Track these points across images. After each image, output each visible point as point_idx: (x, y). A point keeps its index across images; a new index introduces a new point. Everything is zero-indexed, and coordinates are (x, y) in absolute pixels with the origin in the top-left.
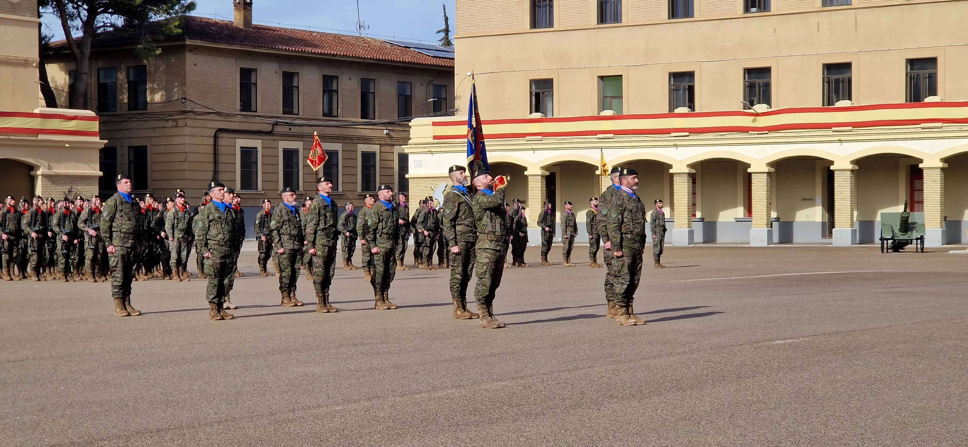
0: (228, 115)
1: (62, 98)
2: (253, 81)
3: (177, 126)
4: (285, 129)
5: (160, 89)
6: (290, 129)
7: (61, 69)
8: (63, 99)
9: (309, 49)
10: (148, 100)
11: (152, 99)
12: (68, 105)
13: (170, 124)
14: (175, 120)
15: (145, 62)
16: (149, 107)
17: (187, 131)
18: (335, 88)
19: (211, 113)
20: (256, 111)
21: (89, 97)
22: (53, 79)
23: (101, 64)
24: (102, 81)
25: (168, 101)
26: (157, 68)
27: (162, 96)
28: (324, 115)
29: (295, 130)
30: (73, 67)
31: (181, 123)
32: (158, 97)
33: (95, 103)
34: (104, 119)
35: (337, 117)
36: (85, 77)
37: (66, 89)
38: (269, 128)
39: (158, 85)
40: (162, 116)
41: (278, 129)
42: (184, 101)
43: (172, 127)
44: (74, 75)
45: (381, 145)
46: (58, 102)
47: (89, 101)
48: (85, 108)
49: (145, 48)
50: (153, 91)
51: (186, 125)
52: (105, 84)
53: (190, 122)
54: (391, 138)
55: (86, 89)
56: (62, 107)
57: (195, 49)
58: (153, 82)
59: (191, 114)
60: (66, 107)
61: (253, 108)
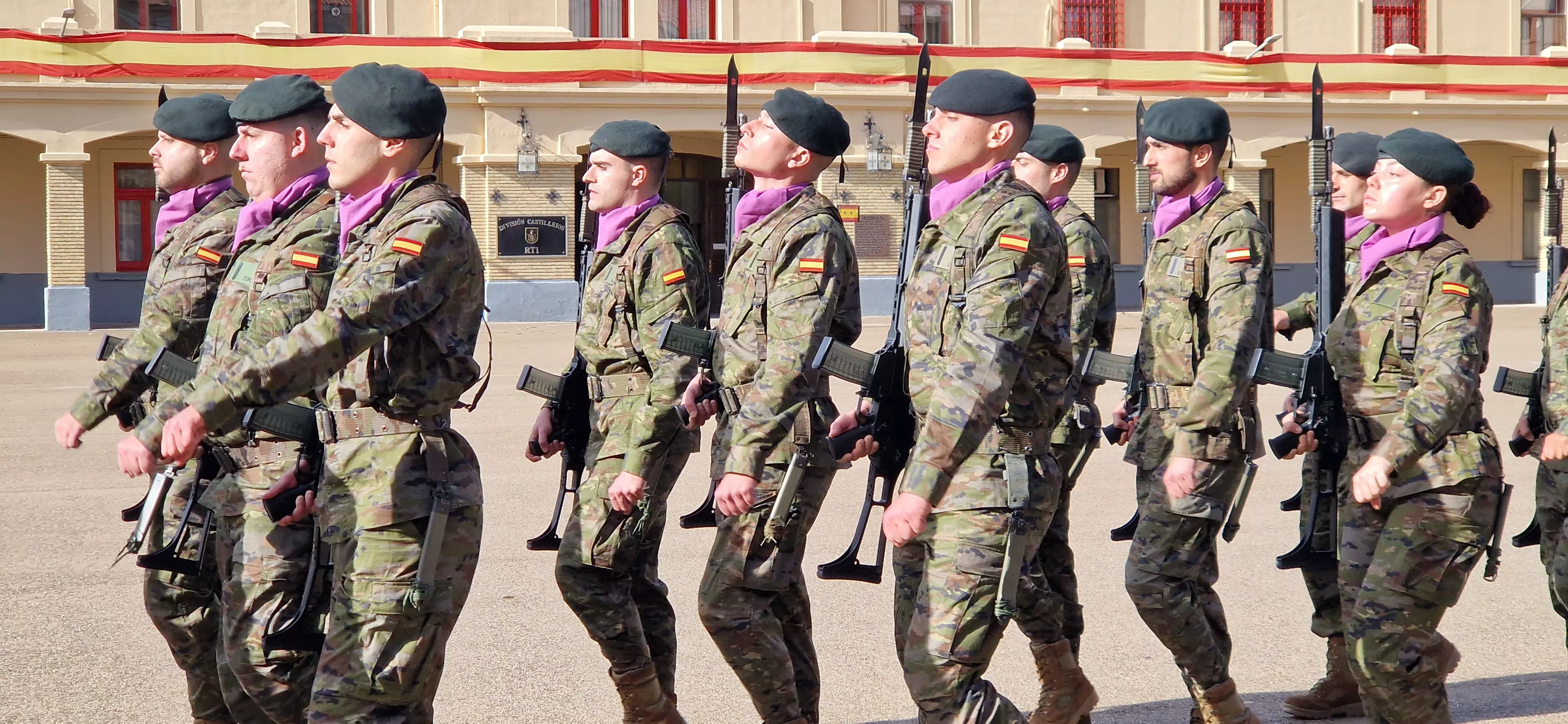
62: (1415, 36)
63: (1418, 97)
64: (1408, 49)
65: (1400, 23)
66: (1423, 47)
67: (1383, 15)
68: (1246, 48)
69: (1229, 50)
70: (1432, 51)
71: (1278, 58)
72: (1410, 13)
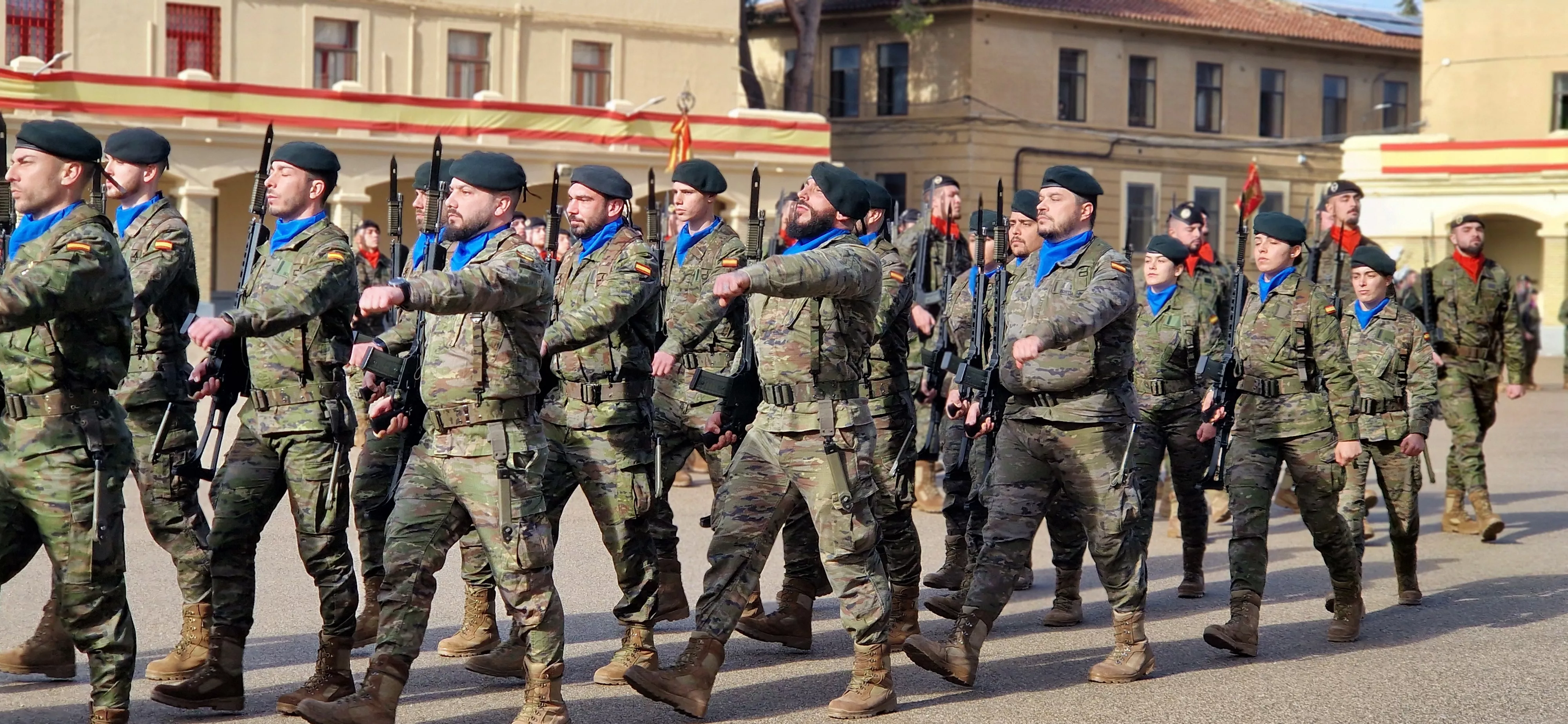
0: (1039, 126)
1: (773, 93)
2: (1080, 69)
3: (955, 142)
4: (1132, 151)
5: (929, 82)
6: (1140, 151)
7: (774, 48)
8: (775, 96)
9: (1175, 19)
10: (911, 97)
11: (917, 97)
12: (782, 105)
13: (944, 138)
14: (953, 133)
15: (907, 37)
16: (911, 109)
17: (971, 150)
18: (1216, 83)
19: (1010, 122)
20: (1084, 120)
21: (816, 90)
22: (761, 63)
23: (836, 40)
24: (837, 68)
25: (942, 101)
26: (925, 47)
27: (933, 92)
28: (1198, 129)
29: (1148, 153)
30: (792, 43)
31: (961, 137)
32: (926, 94)
33: (825, 103)
34: (839, 128)
35: (1219, 132)
36: (810, 61)
37: (781, 80)
38: (1104, 149)
39: (927, 74)
40: (932, 126)
41: (1121, 151)
42: (967, 100)
43: (947, 143)
44: (794, 57)
45: (1293, 182)
46: (767, 100)
47: (815, 99)
48: (809, 109)
49: (907, 15)
50: (918, 85)
51: (969, 141)
52: (842, 73)
53: (976, 137)
54: (1310, 170)
55: (812, 81)
56: (774, 108)
57: (987, 16)
58: (919, 69)
59: (978, 123)
60: (779, 108)
61: (1080, 115)
62: (210, 63)
63: (211, 124)
64: (202, 76)
65: (194, 50)
66: (216, 74)
67: (176, 40)
68: (33, 64)
69: (16, 65)
70: (225, 78)
71: (69, 77)
72: (205, 39)
